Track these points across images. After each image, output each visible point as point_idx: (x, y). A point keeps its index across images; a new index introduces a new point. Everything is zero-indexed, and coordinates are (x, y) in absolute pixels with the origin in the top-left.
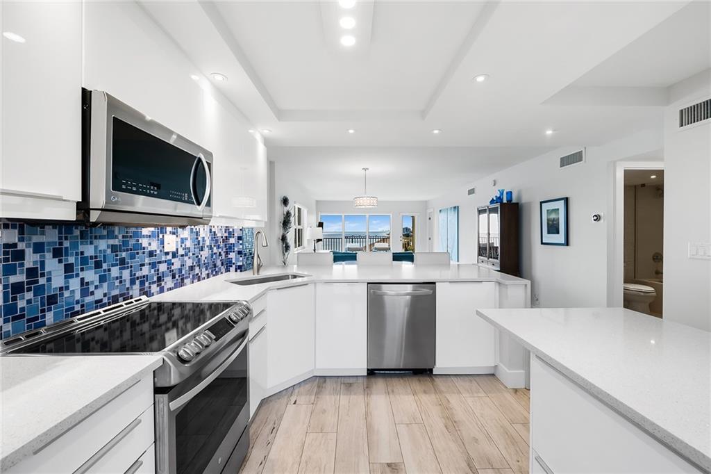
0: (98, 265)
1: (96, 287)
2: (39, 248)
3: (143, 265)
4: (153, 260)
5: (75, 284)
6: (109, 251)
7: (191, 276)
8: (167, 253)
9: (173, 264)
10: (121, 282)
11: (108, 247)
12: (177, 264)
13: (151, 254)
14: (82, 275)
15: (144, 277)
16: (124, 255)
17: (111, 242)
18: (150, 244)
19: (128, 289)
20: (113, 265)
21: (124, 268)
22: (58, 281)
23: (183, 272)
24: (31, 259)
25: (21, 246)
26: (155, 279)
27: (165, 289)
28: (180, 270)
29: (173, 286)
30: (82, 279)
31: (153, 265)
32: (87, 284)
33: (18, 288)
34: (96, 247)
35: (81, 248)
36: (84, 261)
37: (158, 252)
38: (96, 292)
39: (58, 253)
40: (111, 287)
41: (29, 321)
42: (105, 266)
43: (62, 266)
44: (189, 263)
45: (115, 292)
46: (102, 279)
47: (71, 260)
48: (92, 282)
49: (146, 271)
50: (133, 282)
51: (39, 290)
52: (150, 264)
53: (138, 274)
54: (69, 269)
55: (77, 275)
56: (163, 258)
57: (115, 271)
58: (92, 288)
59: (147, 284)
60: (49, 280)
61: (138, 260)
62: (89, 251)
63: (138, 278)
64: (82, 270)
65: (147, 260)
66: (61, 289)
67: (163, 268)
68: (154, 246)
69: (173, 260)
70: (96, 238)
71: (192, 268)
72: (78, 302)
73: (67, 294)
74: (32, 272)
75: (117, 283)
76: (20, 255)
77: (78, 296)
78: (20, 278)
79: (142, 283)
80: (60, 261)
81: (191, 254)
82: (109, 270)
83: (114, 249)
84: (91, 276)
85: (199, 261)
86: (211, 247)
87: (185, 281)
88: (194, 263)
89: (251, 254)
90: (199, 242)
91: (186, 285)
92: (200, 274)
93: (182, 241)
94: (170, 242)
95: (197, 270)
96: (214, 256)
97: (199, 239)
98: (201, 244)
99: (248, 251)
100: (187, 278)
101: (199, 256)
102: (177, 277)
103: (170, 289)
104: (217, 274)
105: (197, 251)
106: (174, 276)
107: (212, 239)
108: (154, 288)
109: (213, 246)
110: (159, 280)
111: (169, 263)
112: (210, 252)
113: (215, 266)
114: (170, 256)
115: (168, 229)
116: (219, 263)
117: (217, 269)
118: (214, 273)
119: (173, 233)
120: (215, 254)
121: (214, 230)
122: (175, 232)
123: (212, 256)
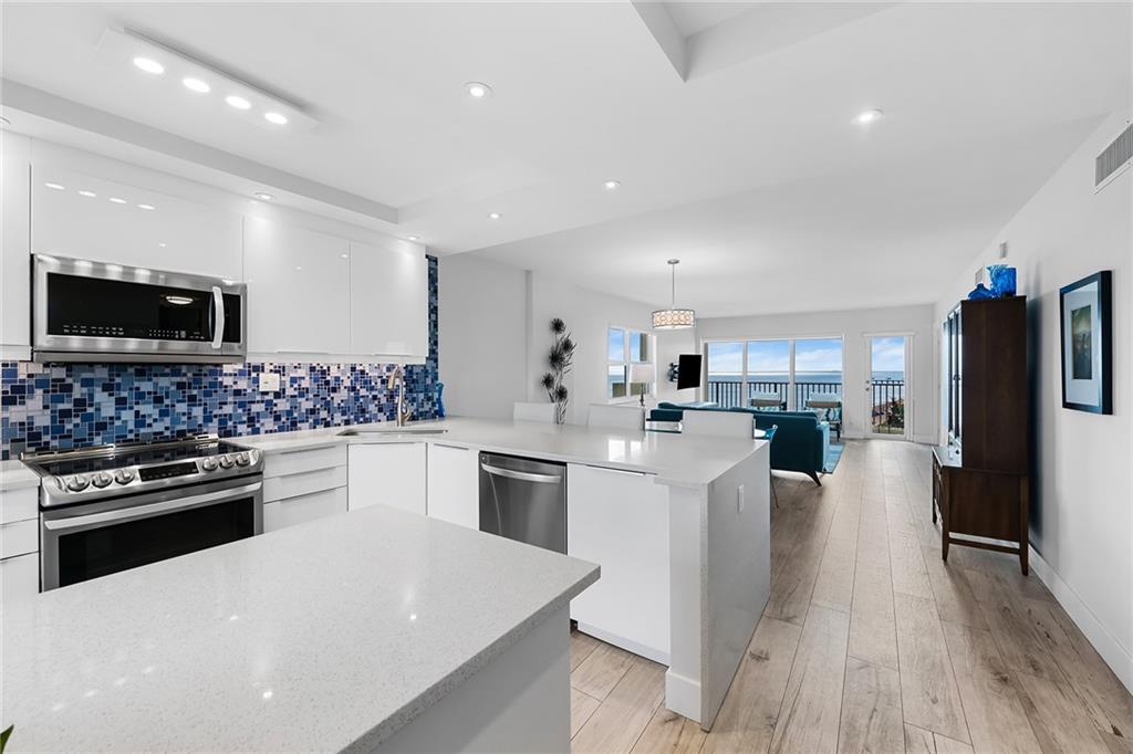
0: (158, 400)
1: (155, 420)
2: (87, 383)
3: (225, 403)
4: (238, 399)
5: (128, 415)
6: (173, 388)
7: (311, 421)
8: (266, 393)
9: (276, 405)
10: (189, 418)
11: (172, 384)
12: (282, 405)
13: (237, 393)
14: (136, 408)
15: (225, 415)
16: (195, 392)
17: (178, 379)
18: (235, 383)
19: (200, 425)
20: (179, 401)
21: (195, 405)
22: (108, 409)
23: (295, 415)
24: (78, 391)
25: (69, 381)
26: (245, 419)
27: (262, 430)
28: (289, 413)
29: (276, 428)
30: (137, 413)
31: (242, 405)
32: (144, 416)
33: (65, 414)
34: (156, 384)
35: (136, 384)
36: (140, 396)
37: (249, 391)
38: (154, 425)
39: (108, 388)
40: (175, 422)
41: (75, 441)
42: (167, 402)
43: (113, 398)
44: (306, 405)
46: (164, 413)
47: (124, 394)
48: (150, 416)
49: (228, 409)
50: (208, 419)
51: (87, 417)
52: (235, 403)
53: (216, 412)
54: (121, 403)
55: (131, 408)
56: (258, 398)
57: (182, 407)
58: (148, 421)
59: (230, 424)
60: (98, 410)
61: (216, 398)
62: (146, 386)
63: (215, 416)
64: (137, 403)
65: (230, 399)
66: (111, 418)
67: (257, 408)
68: (243, 384)
69: (275, 401)
70: (156, 375)
71: (312, 411)
72: (131, 431)
73: (117, 423)
74: (80, 403)
75: (184, 419)
76: (69, 388)
77: (131, 426)
78: (67, 406)
79: (223, 422)
80: (111, 395)
81: (311, 396)
82: (173, 406)
83: (180, 386)
84: (147, 409)
85: (328, 403)
86: (353, 389)
87: (299, 425)
88: (318, 406)
89: (429, 399)
90: (327, 383)
91: (300, 429)
92: (329, 419)
93: (293, 380)
94: (269, 382)
95: (323, 414)
96: (361, 400)
97: (328, 378)
98: (332, 385)
99: (422, 396)
100: (303, 422)
101: (329, 399)
102: (283, 419)
103: (271, 431)
104: (367, 421)
105: (324, 393)
106: (277, 418)
107: (356, 379)
108: (242, 428)
109: (358, 387)
110: (251, 421)
111: (269, 403)
112: (352, 394)
113: (363, 411)
114: (271, 397)
115: (267, 368)
116: (372, 408)
117: (367, 416)
118: (361, 419)
119: (276, 372)
120: (362, 397)
121: (361, 368)
122: (280, 370)
123: (357, 399)
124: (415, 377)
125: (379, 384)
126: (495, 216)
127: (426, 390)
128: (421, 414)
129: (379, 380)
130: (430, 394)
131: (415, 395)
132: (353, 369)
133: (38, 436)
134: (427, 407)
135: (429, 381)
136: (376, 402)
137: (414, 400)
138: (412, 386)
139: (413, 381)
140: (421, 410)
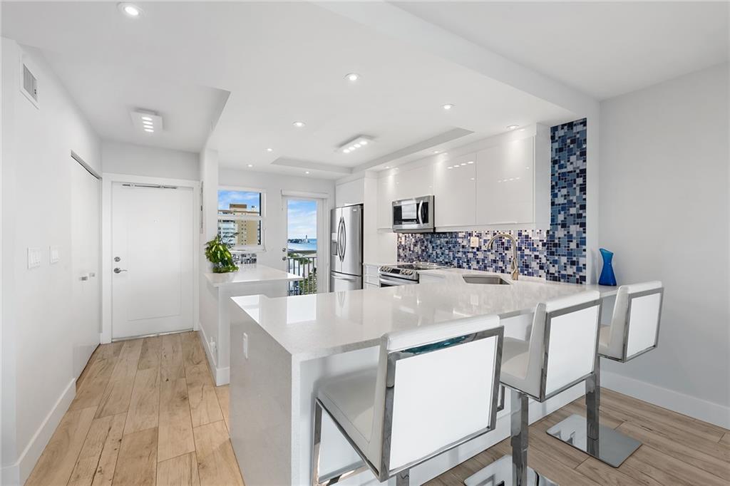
2: (427, 240)
3: (459, 252)
4: (464, 250)
5: (434, 253)
7: (494, 267)
8: (473, 248)
9: (477, 255)
10: (449, 257)
12: (480, 255)
13: (463, 247)
15: (459, 257)
16: (450, 245)
17: (446, 239)
18: (462, 242)
19: (452, 261)
20: (446, 249)
21: (450, 251)
22: (431, 252)
23: (486, 262)
24: (426, 243)
26: (466, 260)
27: (472, 268)
28: (483, 260)
29: (477, 268)
31: (465, 253)
34: (441, 241)
35: (436, 241)
36: (437, 246)
37: (467, 246)
39: (431, 242)
40: (445, 257)
42: (443, 249)
44: (492, 257)
45: (447, 260)
46: (442, 254)
49: (460, 255)
50: (454, 259)
51: (427, 252)
52: (463, 252)
53: (457, 255)
54: (433, 247)
56: (471, 250)
57: (447, 252)
63: (456, 257)
65: (461, 250)
67: (470, 255)
68: (465, 243)
69: (477, 253)
71: (495, 261)
76: (424, 242)
78: (423, 248)
79: (458, 260)
81: (494, 251)
83: (447, 242)
84: (439, 251)
85: (503, 257)
86: (520, 249)
87: (488, 268)
88: (498, 259)
89: (573, 263)
90: (503, 244)
91: (488, 271)
92: (504, 268)
93: (485, 241)
94: (475, 242)
95: (500, 264)
96: (526, 258)
97: (503, 241)
98: (506, 245)
99: (564, 260)
100: (489, 266)
101: (504, 254)
102: (481, 263)
103: (476, 269)
104: (529, 274)
105: (501, 250)
106: (478, 262)
107: (522, 242)
108: (465, 265)
109: (523, 248)
110: (468, 262)
111: (474, 253)
112: (519, 252)
113: (527, 266)
114: (475, 250)
115: (474, 234)
116: (535, 265)
117: (530, 270)
118: (526, 272)
119: (478, 236)
120: (526, 255)
121: (526, 234)
122: (479, 236)
123: (522, 256)
124: (557, 241)
125: (540, 246)
126: (447, 107)
127: (570, 254)
128: (564, 276)
129: (541, 243)
130: (575, 259)
131: (556, 258)
132: (520, 234)
133: (419, 257)
134: (571, 270)
135: (573, 245)
136: (538, 261)
137: (555, 262)
138: (554, 249)
139: (555, 245)
140: (563, 272)
